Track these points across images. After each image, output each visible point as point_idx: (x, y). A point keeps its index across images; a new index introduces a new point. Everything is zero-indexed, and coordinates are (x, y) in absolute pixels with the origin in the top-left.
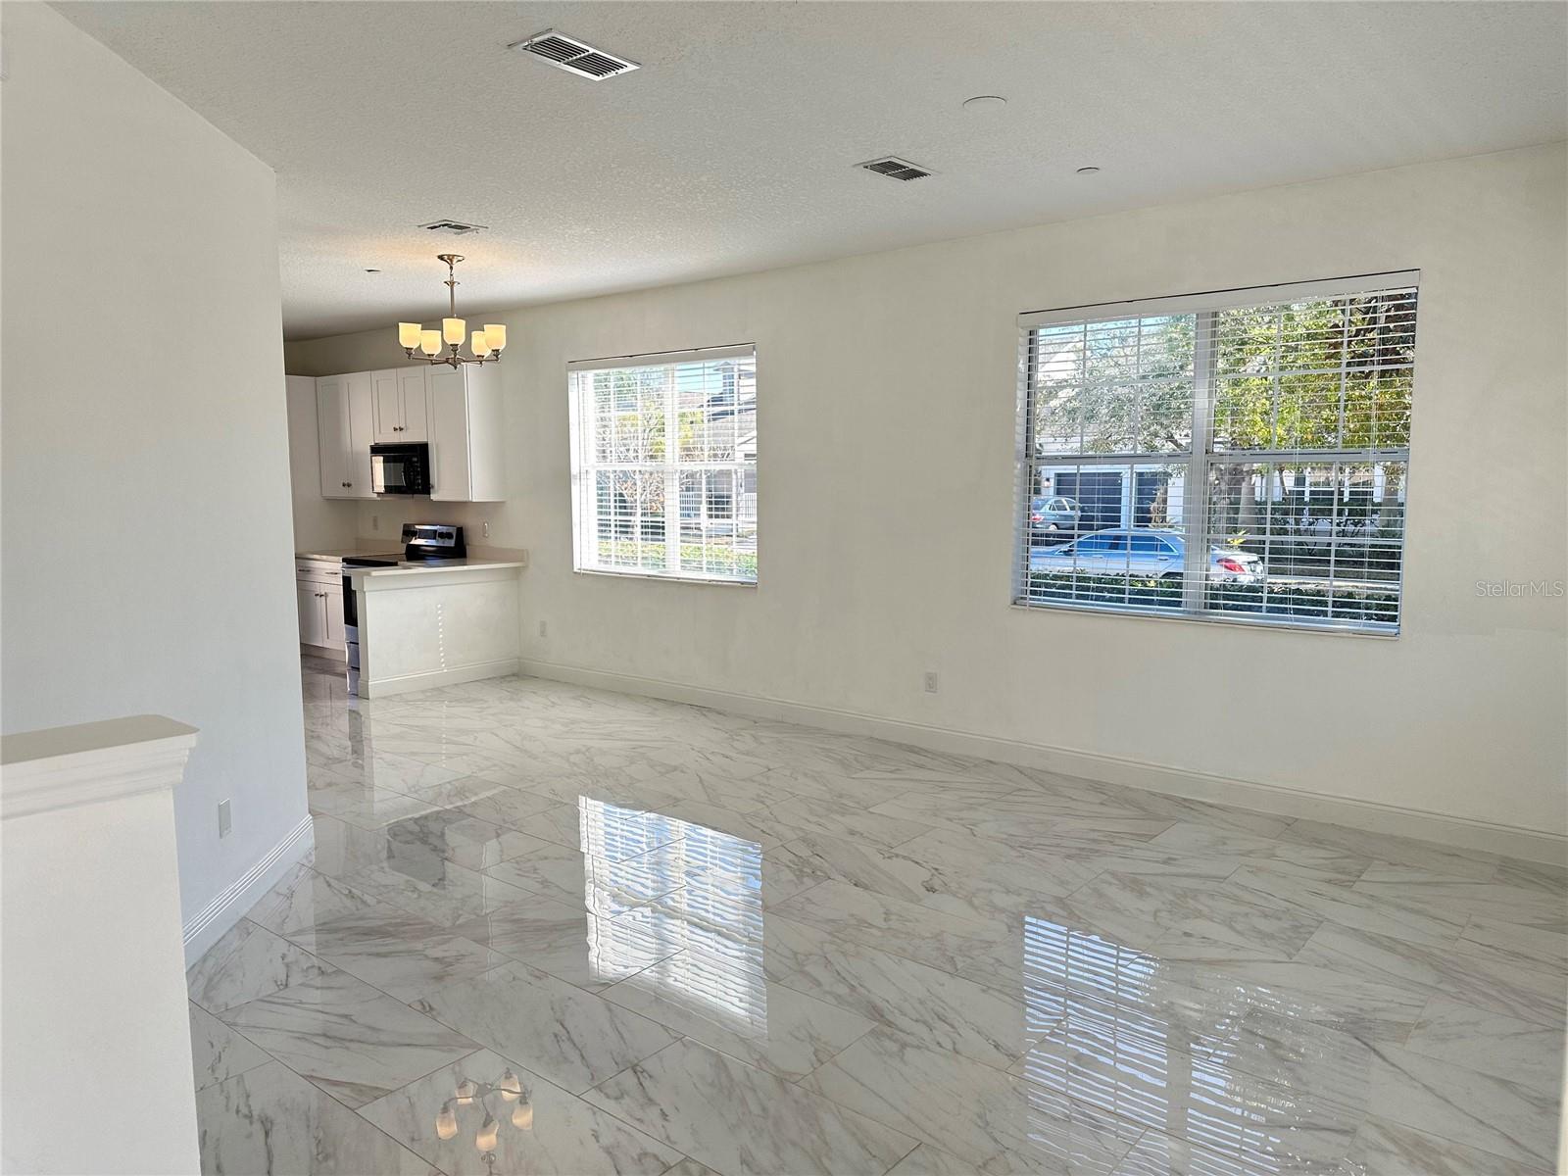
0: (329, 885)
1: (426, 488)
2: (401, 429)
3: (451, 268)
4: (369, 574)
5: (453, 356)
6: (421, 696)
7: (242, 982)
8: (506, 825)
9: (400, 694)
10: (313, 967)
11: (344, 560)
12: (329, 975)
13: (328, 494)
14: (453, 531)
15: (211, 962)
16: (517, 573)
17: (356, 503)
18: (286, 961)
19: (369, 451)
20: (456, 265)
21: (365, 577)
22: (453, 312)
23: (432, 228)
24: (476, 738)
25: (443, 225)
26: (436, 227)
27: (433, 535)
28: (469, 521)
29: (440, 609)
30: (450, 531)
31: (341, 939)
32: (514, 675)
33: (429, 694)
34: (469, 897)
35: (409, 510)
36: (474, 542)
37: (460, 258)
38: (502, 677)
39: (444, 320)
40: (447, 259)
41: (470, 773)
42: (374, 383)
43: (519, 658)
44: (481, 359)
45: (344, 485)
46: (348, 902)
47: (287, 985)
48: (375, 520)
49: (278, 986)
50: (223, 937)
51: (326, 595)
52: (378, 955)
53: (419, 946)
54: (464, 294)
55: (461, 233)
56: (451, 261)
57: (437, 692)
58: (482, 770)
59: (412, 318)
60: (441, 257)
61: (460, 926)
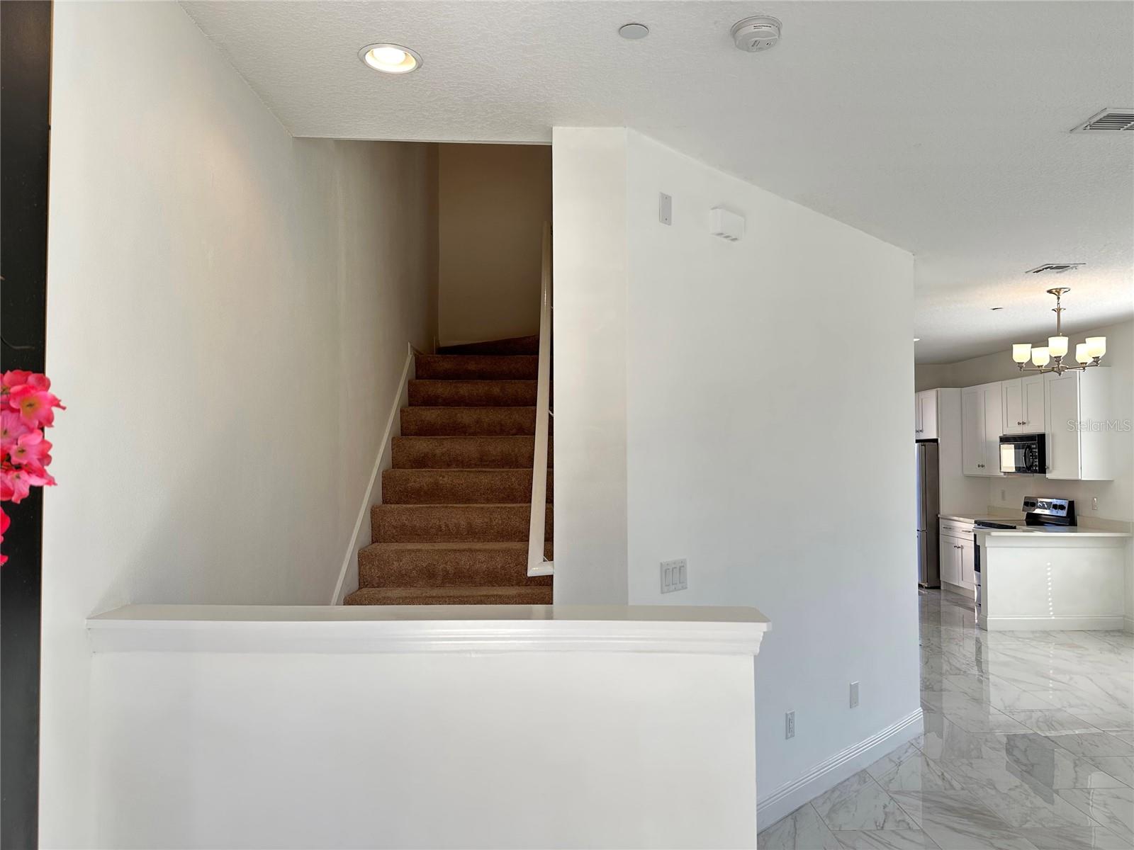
0: (928, 765)
1: (1043, 469)
2: (1024, 423)
3: (1059, 298)
4: (989, 534)
5: (1057, 365)
6: (1031, 636)
7: (854, 815)
8: (1085, 758)
9: (1013, 631)
10: (904, 821)
11: (976, 522)
12: (914, 831)
13: (967, 473)
14: (1065, 503)
15: (837, 793)
16: (1123, 542)
17: (989, 479)
18: (887, 810)
19: (998, 440)
20: (1062, 296)
21: (987, 536)
22: (1058, 331)
23: (1037, 272)
24: (1071, 679)
25: (1046, 268)
26: (1041, 270)
27: (1050, 506)
28: (1079, 496)
29: (1049, 566)
30: (1063, 504)
31: (929, 808)
32: (1119, 631)
33: (1038, 635)
34: (1039, 808)
35: (1031, 485)
36: (1082, 513)
37: (1066, 290)
38: (1107, 631)
39: (1050, 339)
40: (1056, 292)
41: (1059, 706)
42: (1004, 389)
43: (1124, 616)
44: (1085, 365)
45: (979, 466)
46: (940, 782)
47: (883, 827)
48: (1003, 493)
49: (877, 826)
50: (848, 779)
51: (962, 547)
52: (954, 830)
53: (988, 833)
54: (1068, 317)
55: (1064, 271)
56: (1059, 293)
57: (1045, 634)
58: (1071, 706)
59: (1022, 340)
60: (1050, 292)
61: (1027, 829)
